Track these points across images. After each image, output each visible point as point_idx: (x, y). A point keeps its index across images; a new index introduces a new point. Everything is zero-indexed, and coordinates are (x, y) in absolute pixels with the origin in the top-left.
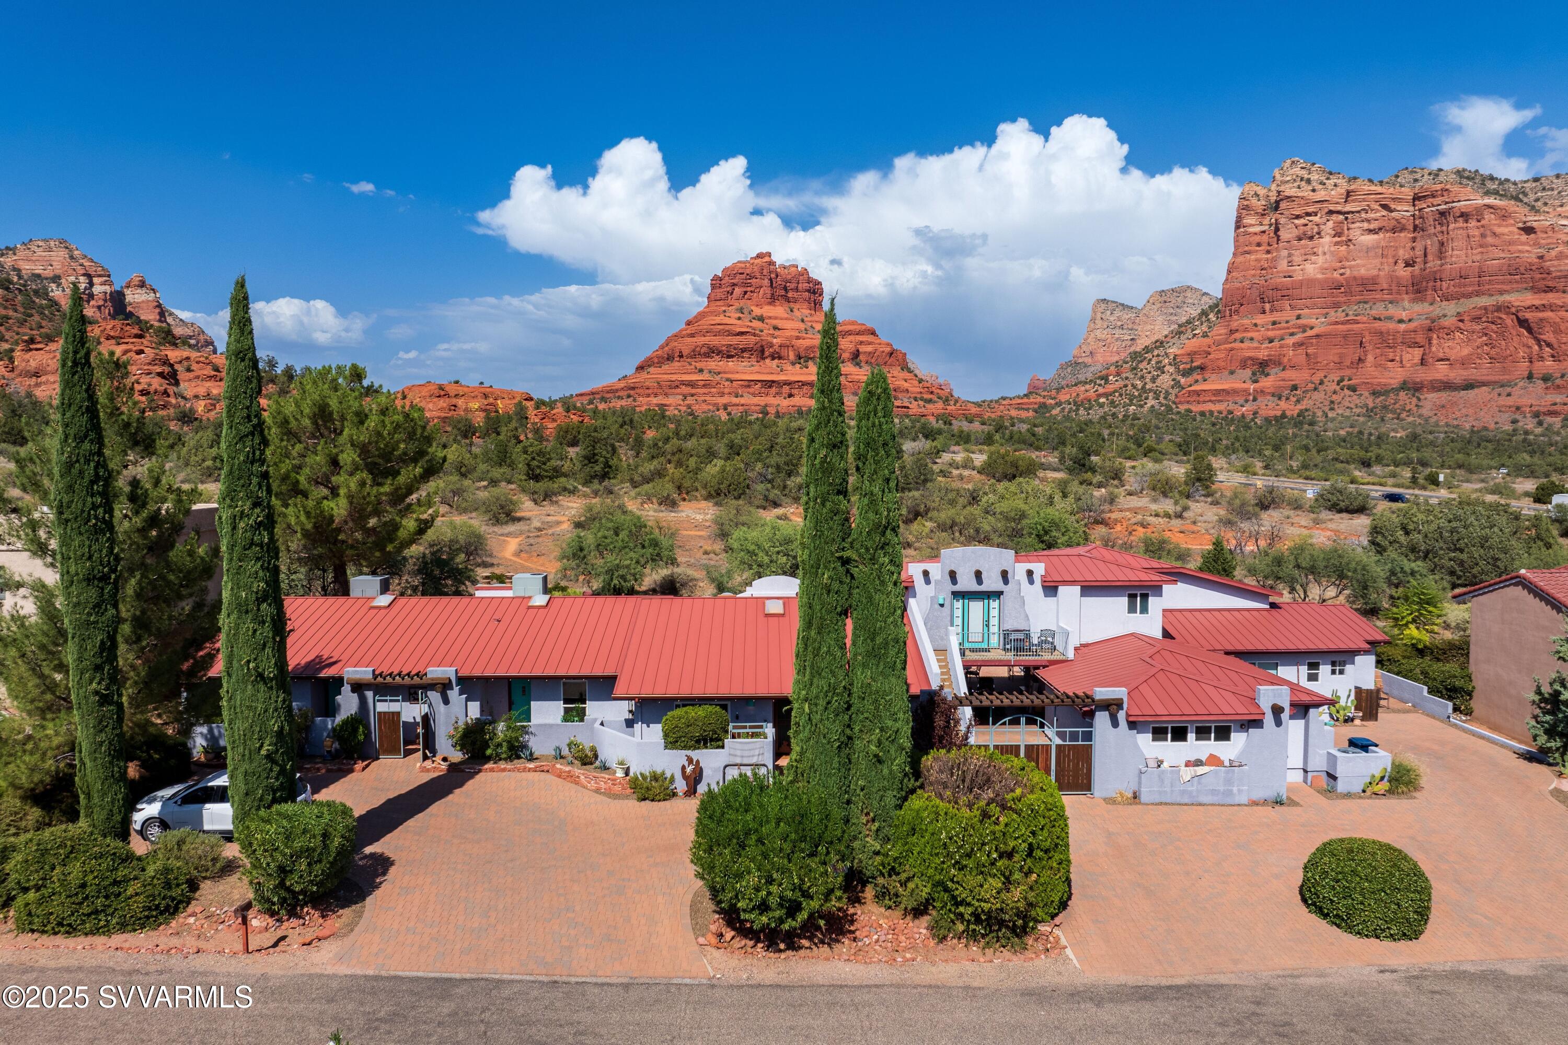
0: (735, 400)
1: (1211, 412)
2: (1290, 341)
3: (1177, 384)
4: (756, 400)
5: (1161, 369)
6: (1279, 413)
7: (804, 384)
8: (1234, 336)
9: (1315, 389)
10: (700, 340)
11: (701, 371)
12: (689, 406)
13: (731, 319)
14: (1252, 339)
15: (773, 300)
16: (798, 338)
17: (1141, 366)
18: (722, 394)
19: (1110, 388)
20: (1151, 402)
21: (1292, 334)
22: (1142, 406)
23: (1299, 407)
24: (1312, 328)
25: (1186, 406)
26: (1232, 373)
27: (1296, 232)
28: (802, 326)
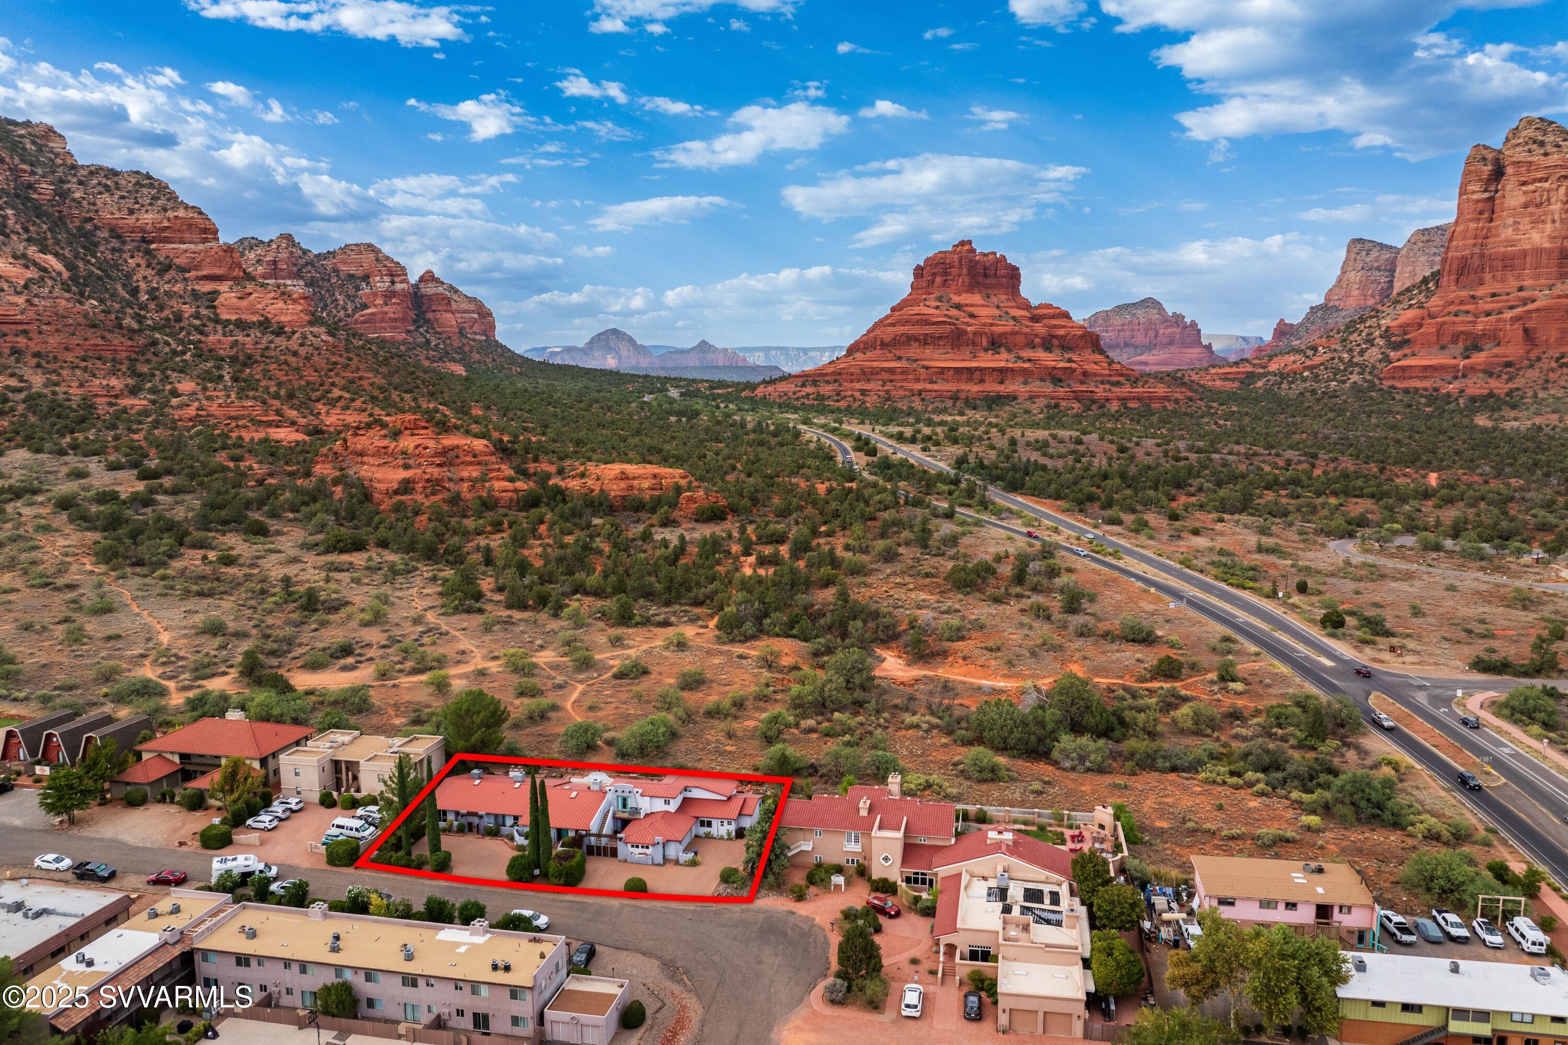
0: (929, 386)
1: (1417, 389)
2: (1508, 315)
3: (1386, 359)
4: (948, 387)
5: (1370, 342)
6: (1485, 392)
7: (994, 369)
8: (1448, 309)
9: (1532, 366)
10: (900, 330)
11: (900, 358)
12: (888, 392)
13: (928, 309)
14: (1467, 312)
15: (970, 289)
16: (992, 325)
17: (1352, 338)
18: (918, 380)
19: (1317, 360)
20: (1354, 378)
21: (1511, 308)
22: (1344, 382)
23: (1510, 385)
24: (1533, 301)
25: (1390, 383)
26: (1443, 348)
27: (1522, 199)
28: (997, 312)
